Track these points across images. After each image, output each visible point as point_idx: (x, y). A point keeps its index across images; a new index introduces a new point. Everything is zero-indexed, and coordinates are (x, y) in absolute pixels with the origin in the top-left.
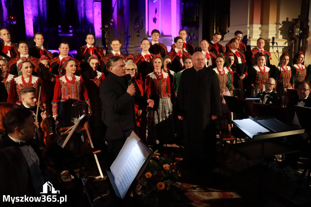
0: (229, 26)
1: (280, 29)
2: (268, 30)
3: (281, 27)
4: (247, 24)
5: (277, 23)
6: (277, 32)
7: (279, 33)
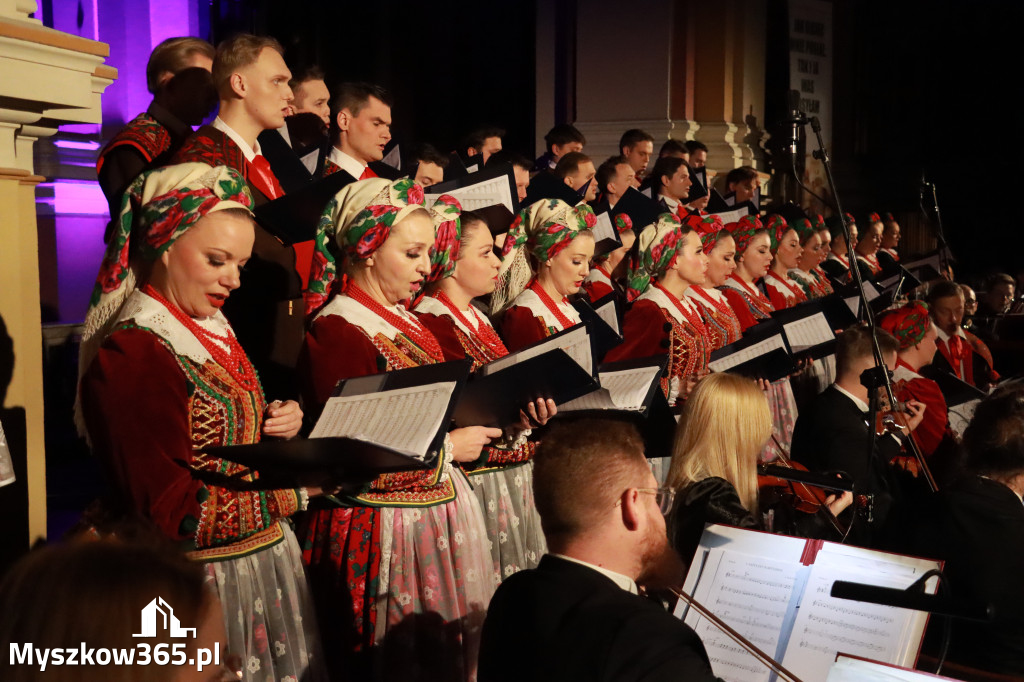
0: (574, 119)
1: (747, 140)
2: (724, 141)
3: (749, 135)
4: (666, 118)
5: (736, 121)
6: (744, 150)
7: (753, 155)
